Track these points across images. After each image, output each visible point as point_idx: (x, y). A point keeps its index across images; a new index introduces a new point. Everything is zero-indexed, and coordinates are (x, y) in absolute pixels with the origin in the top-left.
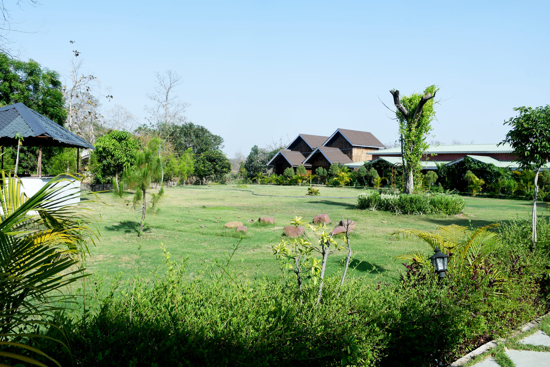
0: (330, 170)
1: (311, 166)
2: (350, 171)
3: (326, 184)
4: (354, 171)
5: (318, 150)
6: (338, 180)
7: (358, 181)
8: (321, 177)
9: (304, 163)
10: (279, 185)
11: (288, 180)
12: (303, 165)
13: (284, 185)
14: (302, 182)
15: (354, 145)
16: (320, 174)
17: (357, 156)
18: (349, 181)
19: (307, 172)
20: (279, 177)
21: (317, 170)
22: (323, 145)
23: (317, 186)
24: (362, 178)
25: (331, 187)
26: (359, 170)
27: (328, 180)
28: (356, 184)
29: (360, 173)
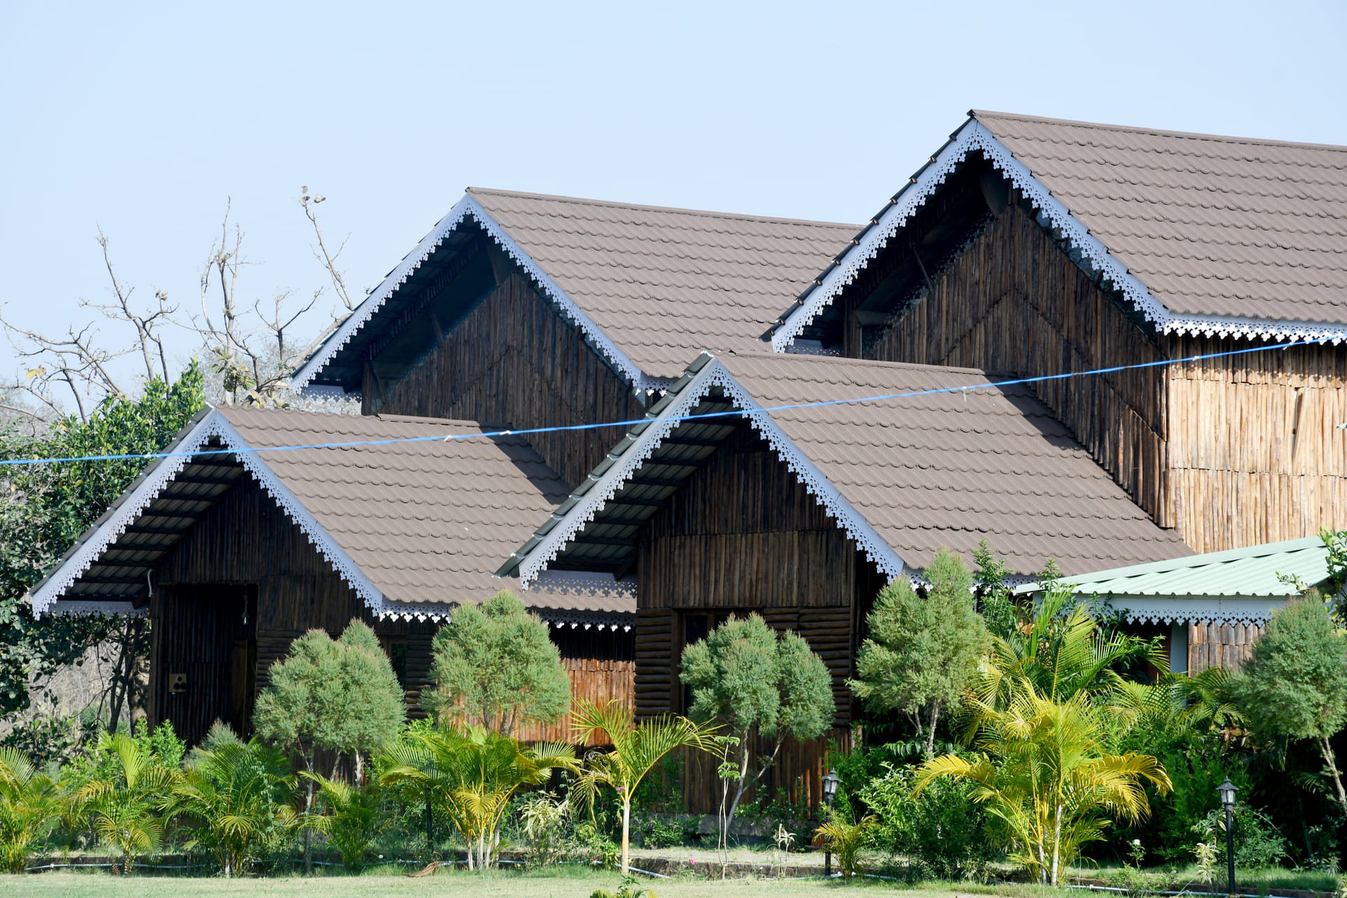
0: (874, 655)
1: (626, 603)
2: (1140, 670)
3: (824, 845)
4: (1198, 663)
5: (716, 397)
6: (978, 781)
7: (1252, 800)
8: (759, 745)
9: (531, 567)
10: (203, 866)
11: (330, 805)
12: (518, 594)
13: (266, 867)
14: (516, 818)
15: (1180, 327)
16: (746, 714)
17: (1228, 469)
18: (1133, 804)
19: (579, 689)
20: (203, 760)
21: (696, 652)
22: (782, 338)
23: (710, 872)
24: (1307, 753)
25: (890, 875)
26: (1264, 651)
27: (851, 783)
28: (1231, 837)
29: (1284, 687)
